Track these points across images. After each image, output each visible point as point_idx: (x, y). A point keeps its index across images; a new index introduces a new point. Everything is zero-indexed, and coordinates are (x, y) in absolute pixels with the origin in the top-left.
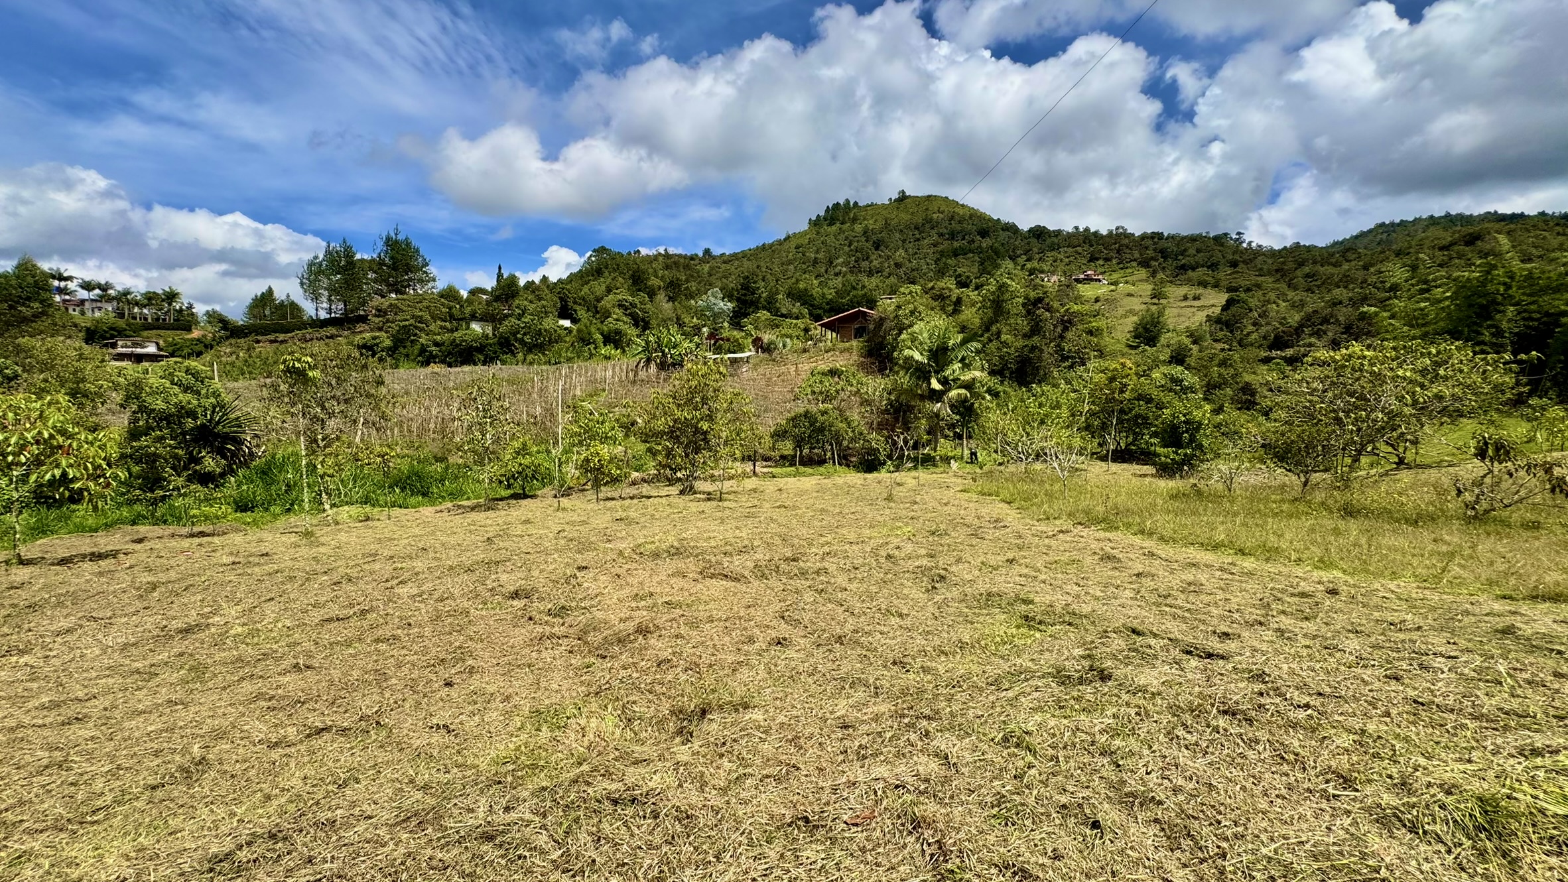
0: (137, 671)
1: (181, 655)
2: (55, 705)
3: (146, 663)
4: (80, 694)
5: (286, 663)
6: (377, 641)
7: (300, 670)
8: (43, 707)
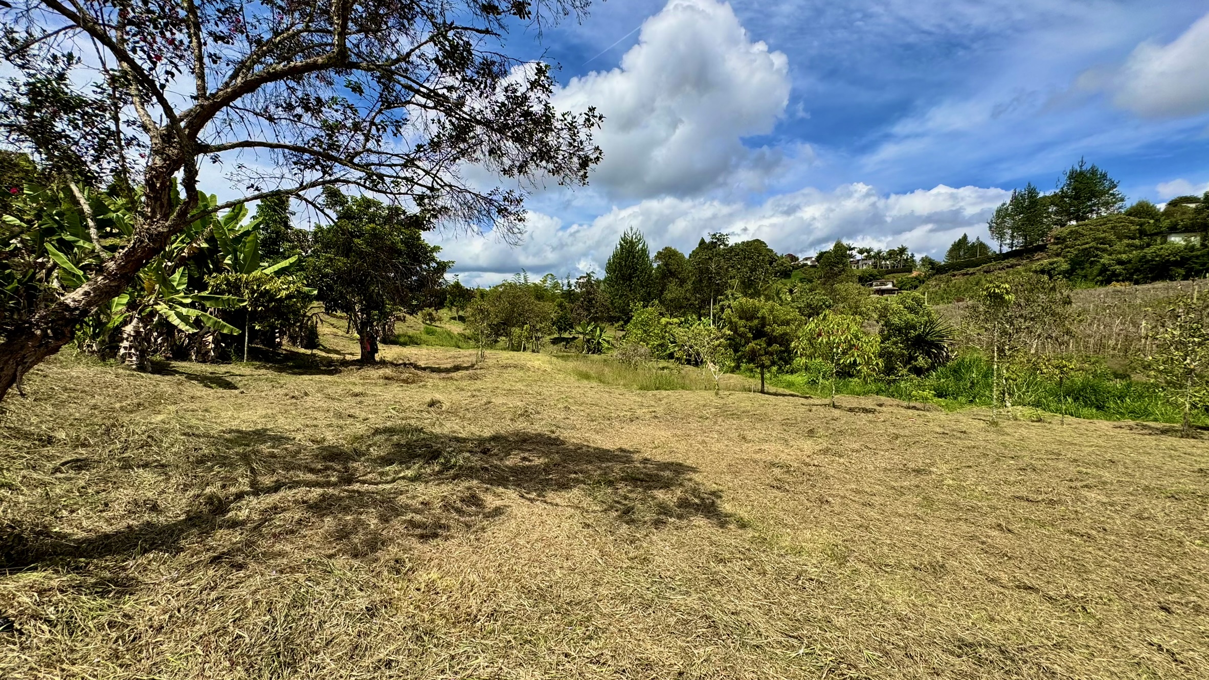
1: (917, 486)
6: (1071, 532)
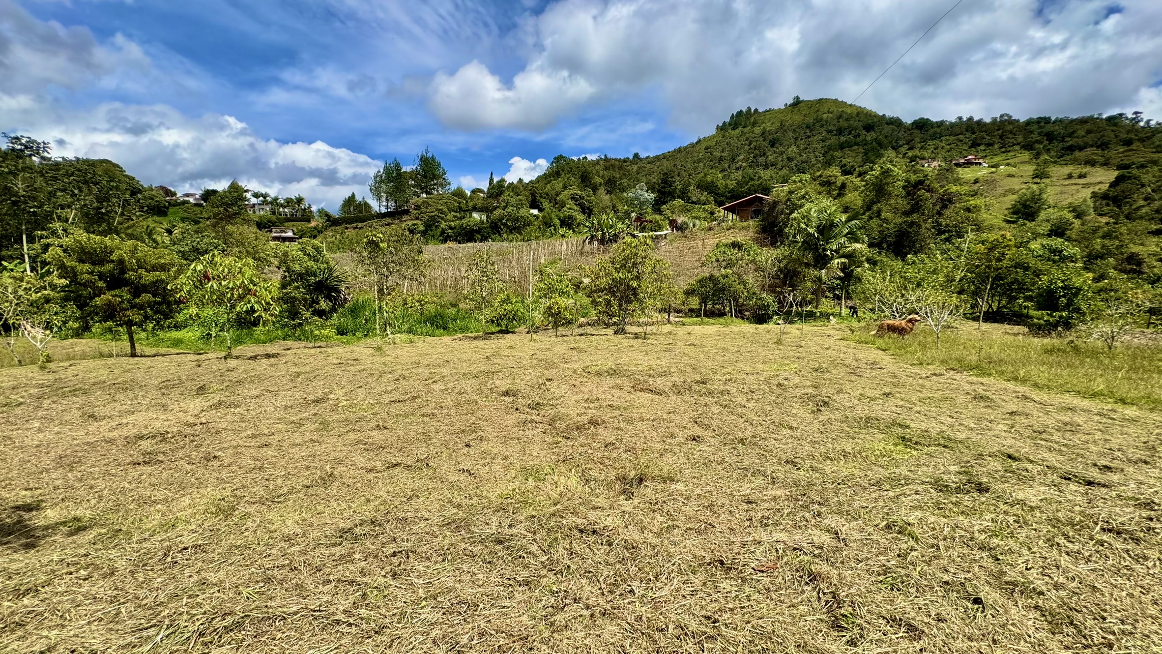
0: (293, 422)
1: (315, 414)
2: (254, 436)
3: (298, 417)
4: (266, 432)
5: (373, 424)
6: (423, 415)
7: (380, 429)
8: (248, 437)
